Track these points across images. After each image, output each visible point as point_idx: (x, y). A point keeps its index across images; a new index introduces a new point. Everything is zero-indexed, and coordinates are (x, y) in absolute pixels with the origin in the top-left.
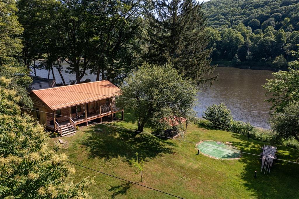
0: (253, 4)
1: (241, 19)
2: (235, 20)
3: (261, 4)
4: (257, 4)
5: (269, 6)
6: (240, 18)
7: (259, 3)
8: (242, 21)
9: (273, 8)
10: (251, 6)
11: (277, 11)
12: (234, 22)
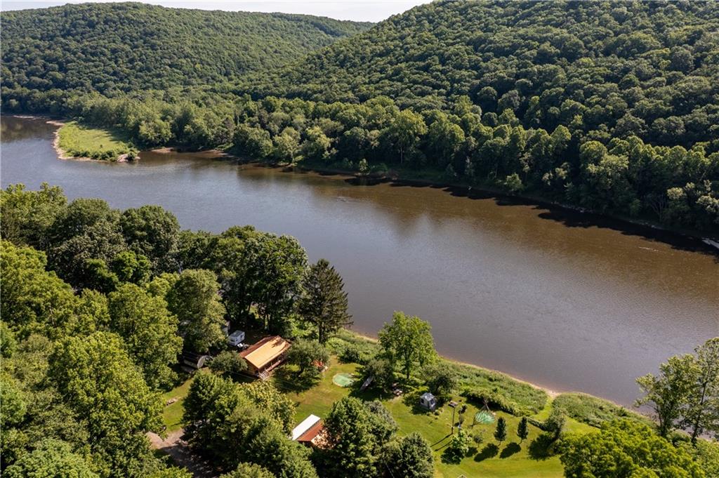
0: (493, 45)
1: (469, 82)
2: (459, 81)
3: (506, 49)
4: (498, 47)
5: (517, 55)
6: (467, 79)
7: (503, 45)
8: (469, 85)
9: (521, 65)
10: (489, 51)
11: (525, 75)
12: (456, 85)
